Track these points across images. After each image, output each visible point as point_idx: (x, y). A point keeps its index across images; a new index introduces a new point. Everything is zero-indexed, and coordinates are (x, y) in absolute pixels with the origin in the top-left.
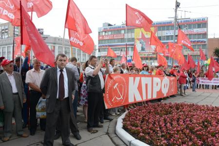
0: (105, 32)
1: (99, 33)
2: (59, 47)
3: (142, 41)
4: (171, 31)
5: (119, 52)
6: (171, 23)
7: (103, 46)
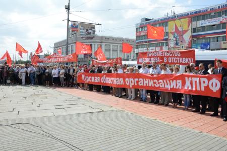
0: (142, 28)
1: (137, 29)
2: (105, 45)
3: (176, 34)
4: (207, 20)
5: (154, 48)
6: (207, 10)
7: (140, 42)
